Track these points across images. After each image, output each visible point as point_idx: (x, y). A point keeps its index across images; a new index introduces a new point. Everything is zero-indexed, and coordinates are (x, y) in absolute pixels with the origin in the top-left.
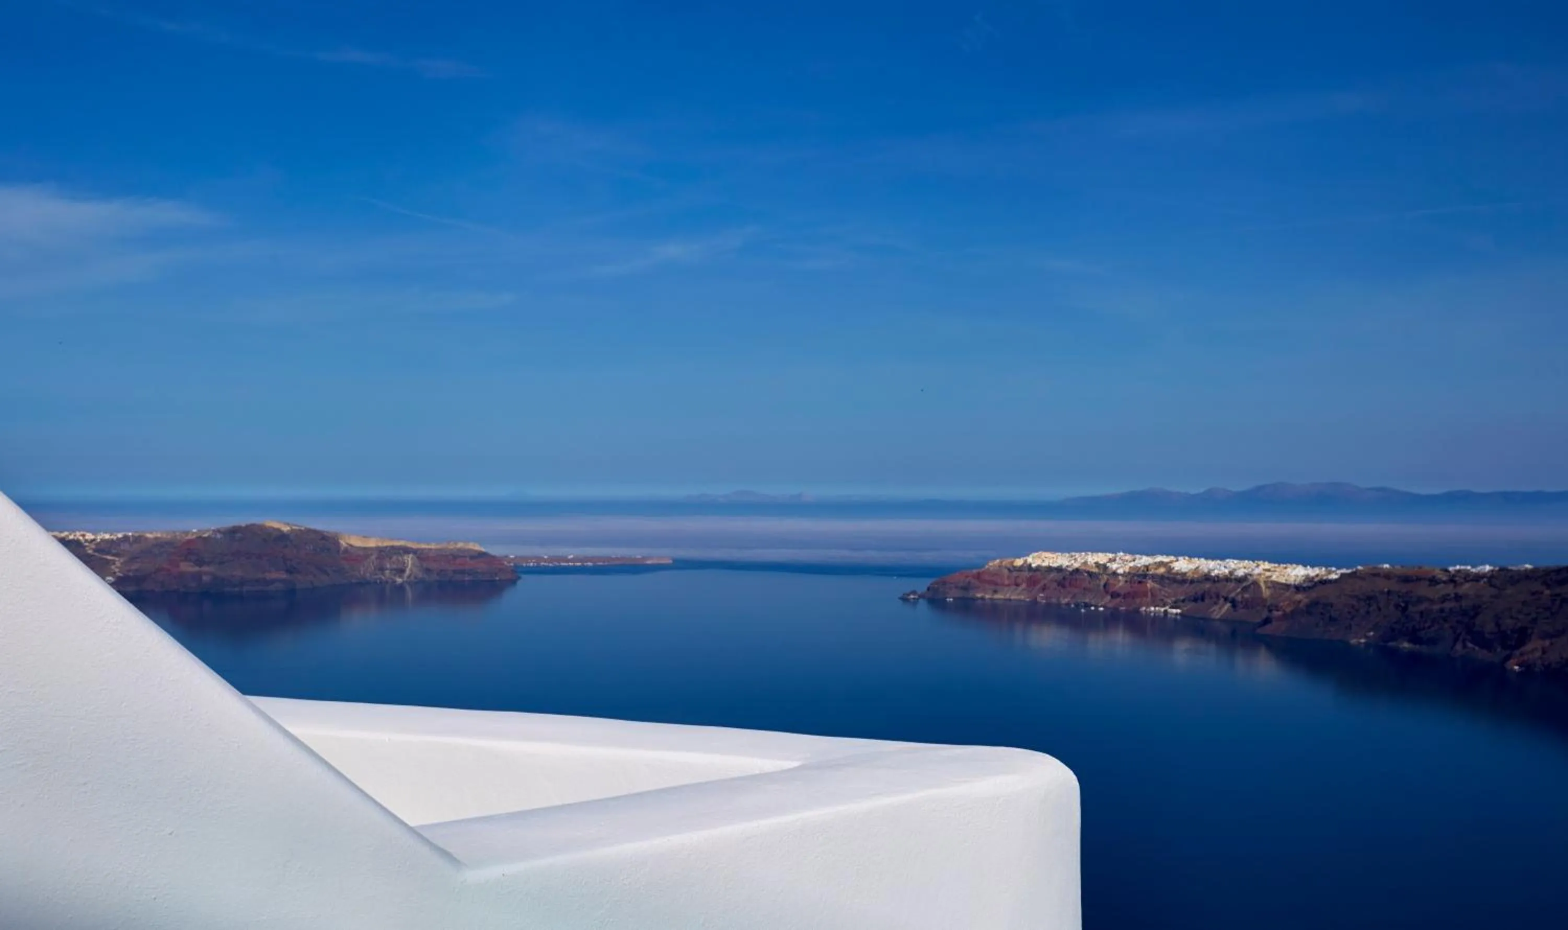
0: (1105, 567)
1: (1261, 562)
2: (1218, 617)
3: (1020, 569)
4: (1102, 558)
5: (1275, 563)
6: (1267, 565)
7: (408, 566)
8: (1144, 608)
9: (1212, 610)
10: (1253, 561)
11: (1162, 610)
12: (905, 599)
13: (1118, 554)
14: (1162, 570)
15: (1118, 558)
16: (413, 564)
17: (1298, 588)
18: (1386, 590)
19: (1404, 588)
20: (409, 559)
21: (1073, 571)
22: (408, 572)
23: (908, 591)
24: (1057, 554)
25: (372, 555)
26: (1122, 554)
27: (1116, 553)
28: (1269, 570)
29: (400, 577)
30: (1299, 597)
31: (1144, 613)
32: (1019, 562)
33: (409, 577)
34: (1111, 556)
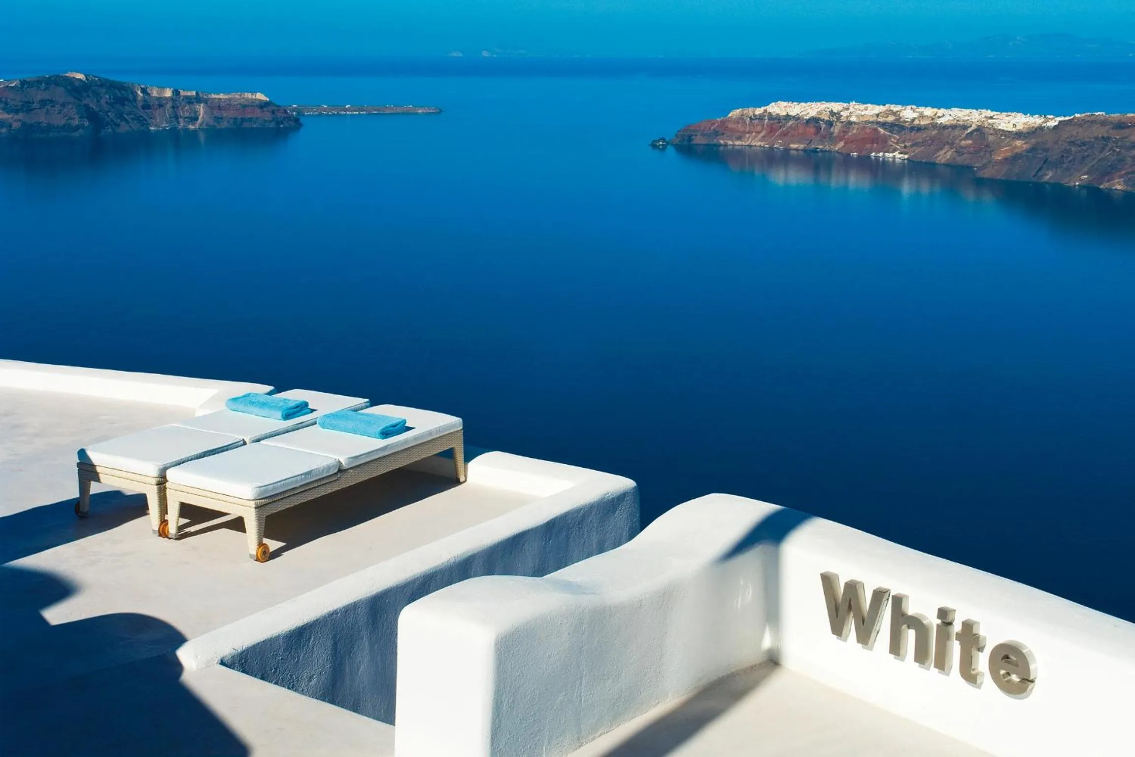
0: (837, 115)
1: (984, 111)
2: (943, 161)
3: (761, 118)
4: (836, 107)
5: (998, 111)
6: (989, 113)
7: (200, 115)
8: (873, 154)
9: (938, 155)
10: (977, 110)
11: (891, 155)
12: (654, 146)
13: (851, 103)
14: (891, 119)
15: (851, 108)
16: (205, 113)
17: (1019, 135)
18: (1100, 136)
19: (1117, 135)
20: (202, 109)
21: (810, 119)
22: (200, 121)
23: (657, 139)
24: (794, 103)
25: (167, 103)
26: (854, 103)
27: (849, 103)
28: (991, 118)
29: (193, 124)
30: (1018, 143)
31: (873, 158)
32: (759, 111)
33: (201, 125)
34: (845, 105)
